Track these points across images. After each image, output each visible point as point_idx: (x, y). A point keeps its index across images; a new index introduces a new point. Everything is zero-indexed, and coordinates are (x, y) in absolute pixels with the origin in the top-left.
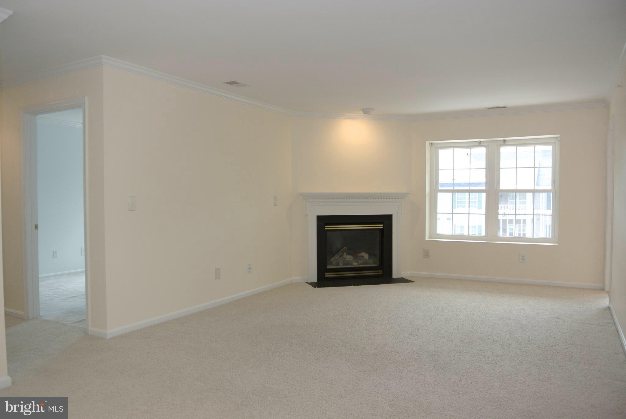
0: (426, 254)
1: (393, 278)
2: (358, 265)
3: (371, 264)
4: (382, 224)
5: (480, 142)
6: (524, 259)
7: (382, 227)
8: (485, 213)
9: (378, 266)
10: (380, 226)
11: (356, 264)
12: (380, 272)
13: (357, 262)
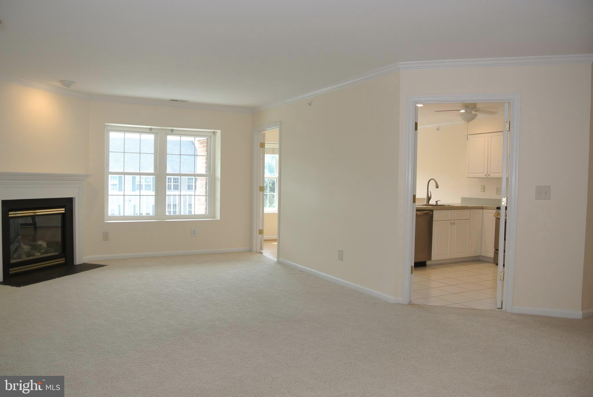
0: (106, 236)
1: (76, 265)
2: (41, 255)
3: (52, 253)
4: (63, 208)
5: (151, 129)
6: (195, 233)
7: (64, 212)
8: (154, 195)
9: (59, 254)
10: (62, 210)
11: (39, 254)
12: (62, 261)
13: (39, 252)
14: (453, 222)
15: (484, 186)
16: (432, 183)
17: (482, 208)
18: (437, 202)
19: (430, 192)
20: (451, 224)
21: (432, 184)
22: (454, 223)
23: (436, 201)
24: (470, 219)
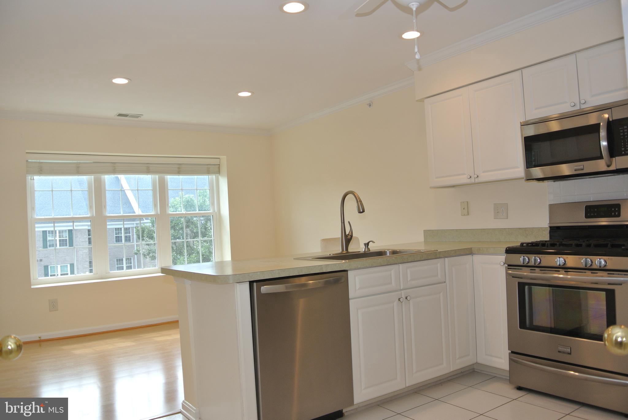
14: (403, 294)
15: (467, 202)
16: (350, 202)
17: (470, 252)
18: (367, 245)
19: (349, 222)
20: (399, 299)
21: (351, 204)
22: (406, 298)
23: (365, 244)
24: (445, 282)
